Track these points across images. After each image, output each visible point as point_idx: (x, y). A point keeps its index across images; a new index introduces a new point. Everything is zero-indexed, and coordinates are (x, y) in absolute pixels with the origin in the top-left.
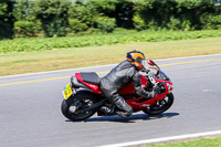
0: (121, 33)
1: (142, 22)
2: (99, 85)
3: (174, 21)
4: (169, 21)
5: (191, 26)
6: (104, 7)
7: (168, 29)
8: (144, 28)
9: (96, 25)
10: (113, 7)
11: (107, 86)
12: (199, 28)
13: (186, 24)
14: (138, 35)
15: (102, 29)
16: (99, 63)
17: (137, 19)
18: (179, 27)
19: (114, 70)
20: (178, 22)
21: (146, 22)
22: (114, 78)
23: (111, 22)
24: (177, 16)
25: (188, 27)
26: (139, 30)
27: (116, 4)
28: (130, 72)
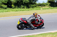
0: (9, 9)
1: (14, 6)
2: (26, 21)
3: (22, 6)
4: (21, 6)
5: (27, 7)
6: (4, 2)
7: (21, 8)
8: (14, 8)
9: (2, 7)
10: (6, 3)
11: (28, 21)
12: (29, 8)
13: (25, 7)
14: (13, 9)
15: (3, 8)
16: (3, 17)
17: (13, 5)
18: (23, 8)
19: (30, 17)
20: (23, 6)
21: (15, 6)
22: (30, 19)
23: (6, 6)
24: (23, 5)
25: (26, 8)
26: (13, 8)
27: (7, 2)
28: (34, 18)
